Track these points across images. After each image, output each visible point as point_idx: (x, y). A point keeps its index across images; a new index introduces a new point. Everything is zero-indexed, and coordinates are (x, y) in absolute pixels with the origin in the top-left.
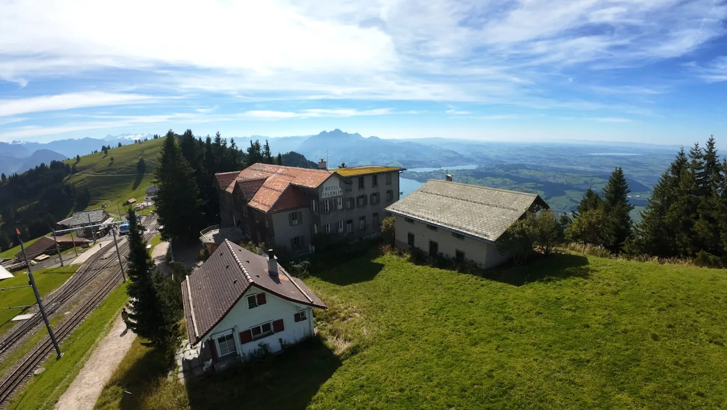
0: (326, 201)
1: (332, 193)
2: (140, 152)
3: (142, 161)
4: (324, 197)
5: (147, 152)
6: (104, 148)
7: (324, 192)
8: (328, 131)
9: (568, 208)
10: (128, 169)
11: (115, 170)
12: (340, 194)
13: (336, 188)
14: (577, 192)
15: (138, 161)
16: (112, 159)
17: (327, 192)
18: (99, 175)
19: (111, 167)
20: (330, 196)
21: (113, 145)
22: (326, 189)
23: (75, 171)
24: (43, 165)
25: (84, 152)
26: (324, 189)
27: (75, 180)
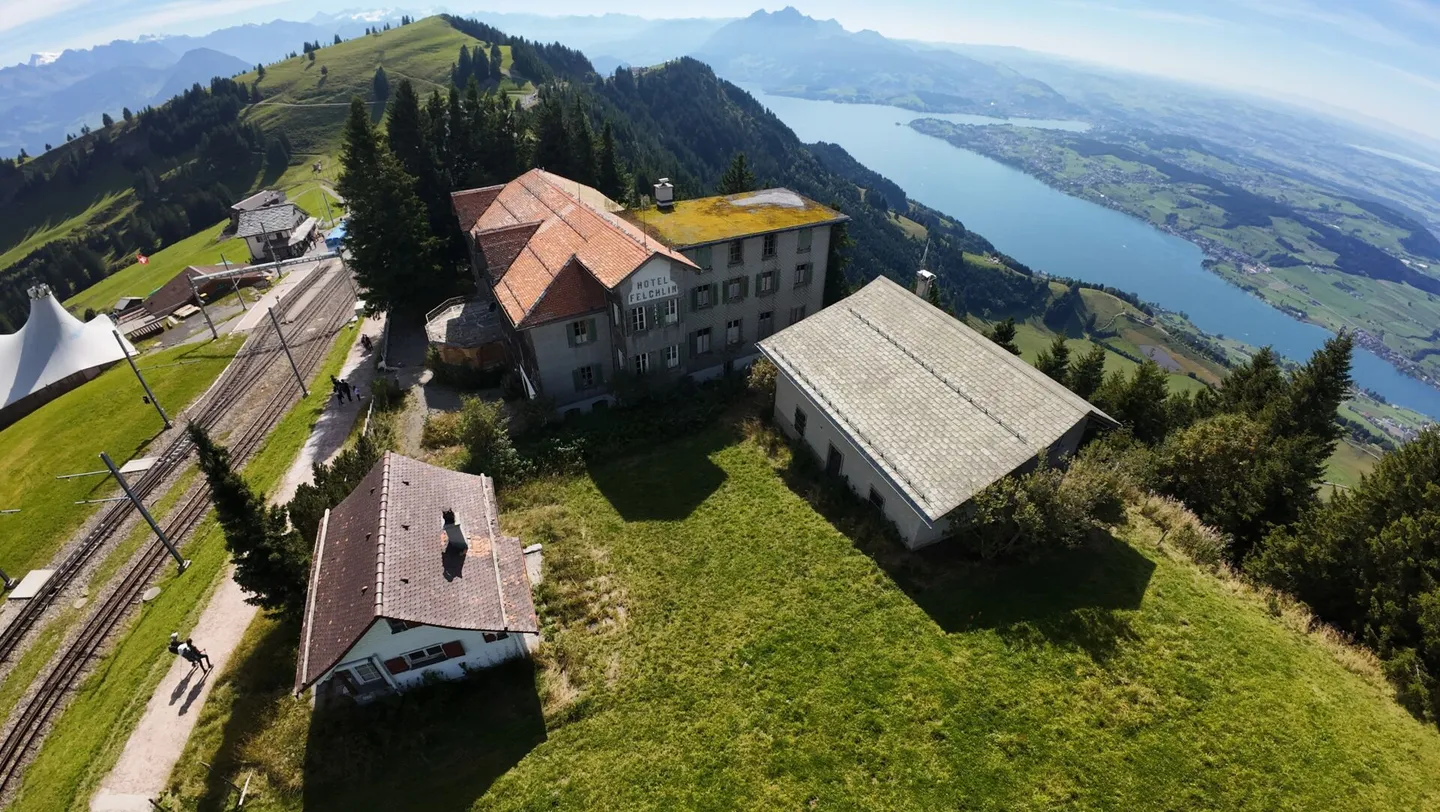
0: (641, 309)
1: (654, 294)
2: (376, 55)
3: (380, 76)
4: (635, 301)
5: (389, 55)
6: (308, 48)
7: (635, 290)
8: (769, 11)
9: (1267, 256)
10: (356, 91)
11: (332, 94)
12: (671, 294)
13: (662, 281)
14: (1297, 225)
15: (373, 74)
16: (324, 71)
17: (640, 291)
18: (304, 104)
19: (323, 88)
20: (648, 299)
21: (325, 41)
22: (639, 285)
23: (257, 97)
24: (196, 87)
25: (271, 56)
26: (635, 287)
27: (258, 115)
